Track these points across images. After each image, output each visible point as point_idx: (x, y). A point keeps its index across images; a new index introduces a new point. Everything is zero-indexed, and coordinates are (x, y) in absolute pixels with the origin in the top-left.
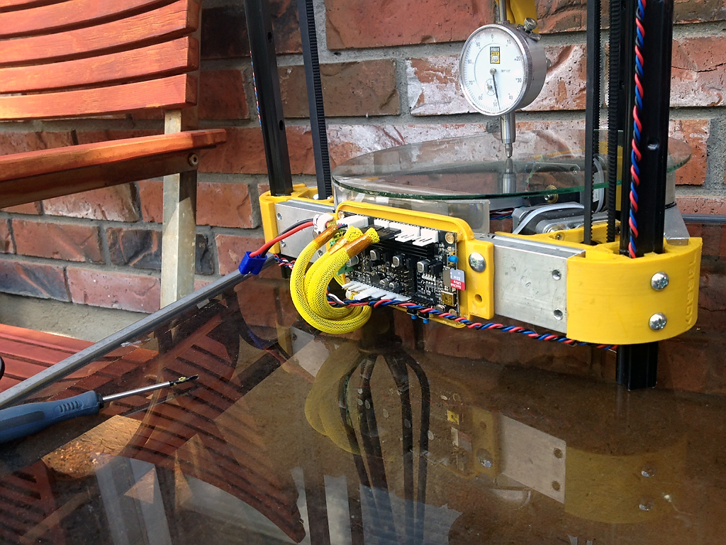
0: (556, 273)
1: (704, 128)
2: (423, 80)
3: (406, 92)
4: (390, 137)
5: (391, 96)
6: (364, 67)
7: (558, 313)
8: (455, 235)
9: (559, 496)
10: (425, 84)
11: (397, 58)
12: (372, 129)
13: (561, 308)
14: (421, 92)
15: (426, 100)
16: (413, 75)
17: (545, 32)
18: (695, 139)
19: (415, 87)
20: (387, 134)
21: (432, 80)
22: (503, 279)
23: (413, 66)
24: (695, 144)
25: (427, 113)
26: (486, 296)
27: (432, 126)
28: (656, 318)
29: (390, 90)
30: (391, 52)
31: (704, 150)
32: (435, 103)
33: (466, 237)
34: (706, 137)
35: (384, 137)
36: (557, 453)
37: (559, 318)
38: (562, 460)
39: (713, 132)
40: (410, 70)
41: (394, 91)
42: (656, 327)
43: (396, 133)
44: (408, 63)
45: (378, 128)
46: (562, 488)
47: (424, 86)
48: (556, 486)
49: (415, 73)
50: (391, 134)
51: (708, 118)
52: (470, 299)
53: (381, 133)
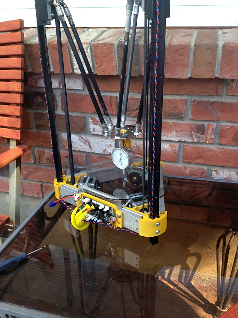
0: (137, 221)
1: (177, 147)
2: (94, 124)
3: (89, 126)
4: (83, 139)
5: (84, 127)
6: (75, 118)
7: (137, 229)
8: (113, 209)
9: (137, 267)
10: (95, 125)
11: (86, 116)
12: (77, 136)
13: (138, 228)
14: (94, 127)
15: (96, 130)
16: (91, 122)
17: (132, 115)
18: (174, 150)
19: (92, 126)
20: (82, 138)
21: (98, 124)
22: (125, 220)
23: (91, 119)
24: (174, 151)
25: (96, 134)
26: (121, 223)
27: (97, 138)
28: (157, 231)
29: (84, 126)
30: (84, 114)
31: (177, 153)
32: (99, 131)
33: (116, 210)
34: (177, 149)
35: (81, 139)
36: (137, 258)
37: (137, 230)
38: (138, 260)
39: (179, 148)
40: (90, 121)
41: (85, 126)
42: (157, 233)
43: (85, 138)
44: (90, 118)
45: (80, 136)
46: (138, 266)
47: (95, 126)
48: (136, 265)
49: (92, 122)
50: (84, 138)
51: (178, 144)
52: (117, 223)
53: (80, 138)
